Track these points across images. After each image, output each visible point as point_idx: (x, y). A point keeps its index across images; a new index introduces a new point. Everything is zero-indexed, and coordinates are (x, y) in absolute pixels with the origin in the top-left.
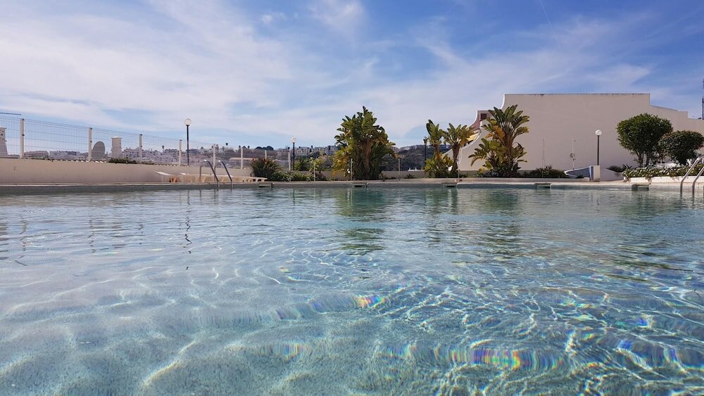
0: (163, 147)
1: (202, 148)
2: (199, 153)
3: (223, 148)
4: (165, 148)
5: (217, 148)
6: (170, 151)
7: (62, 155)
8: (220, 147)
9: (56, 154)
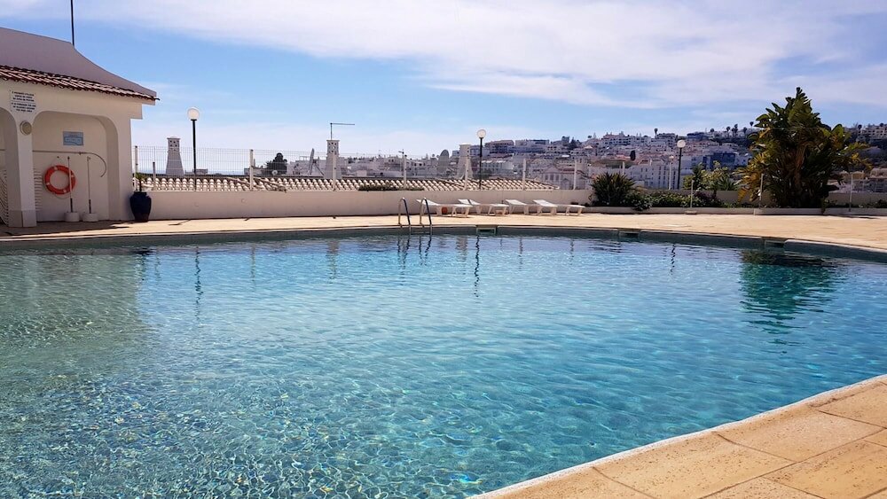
0: (656, 130)
1: (712, 131)
2: (707, 138)
3: (745, 130)
4: (658, 133)
5: (735, 130)
6: (664, 136)
7: (529, 146)
8: (740, 128)
9: (522, 143)
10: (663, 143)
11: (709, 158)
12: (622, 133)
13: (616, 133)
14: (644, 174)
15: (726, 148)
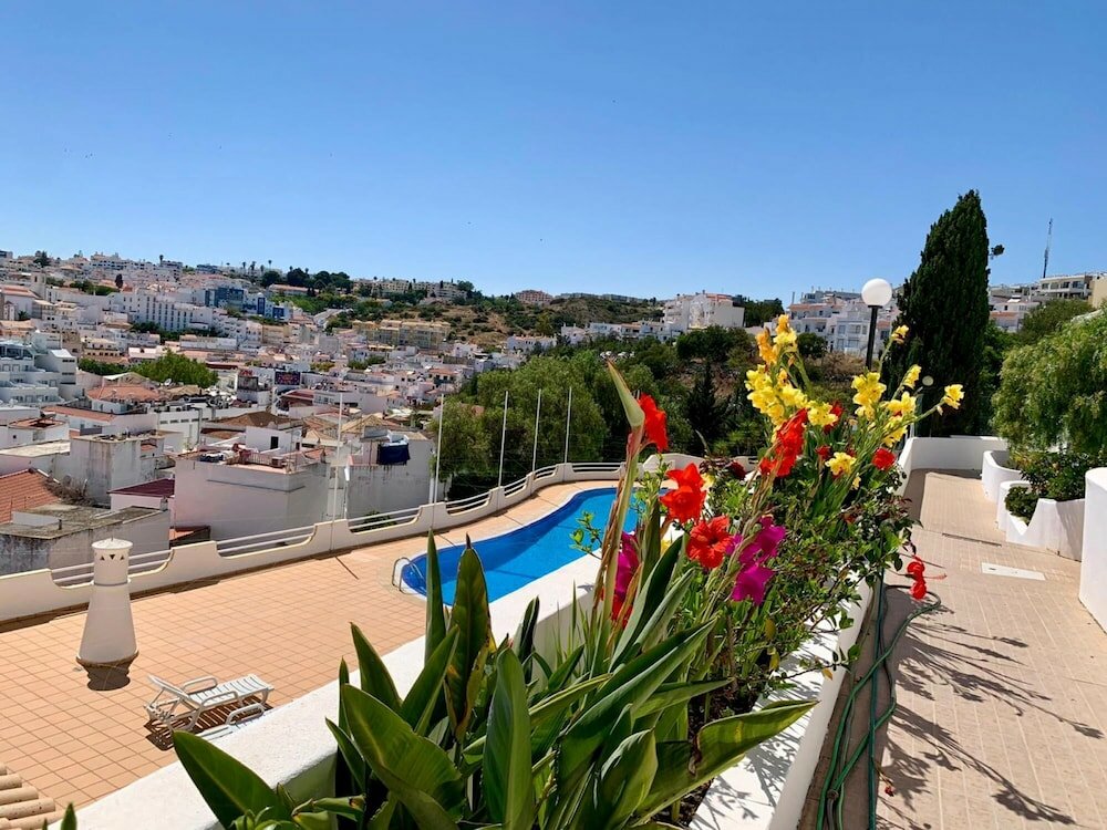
10: (166, 272)
11: (213, 292)
12: (117, 256)
13: (108, 254)
14: (127, 304)
15: (238, 284)
